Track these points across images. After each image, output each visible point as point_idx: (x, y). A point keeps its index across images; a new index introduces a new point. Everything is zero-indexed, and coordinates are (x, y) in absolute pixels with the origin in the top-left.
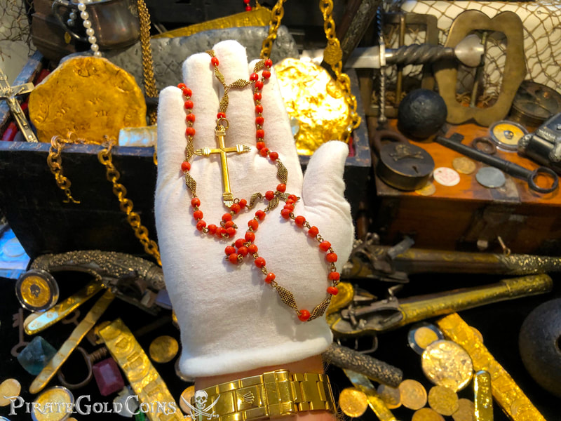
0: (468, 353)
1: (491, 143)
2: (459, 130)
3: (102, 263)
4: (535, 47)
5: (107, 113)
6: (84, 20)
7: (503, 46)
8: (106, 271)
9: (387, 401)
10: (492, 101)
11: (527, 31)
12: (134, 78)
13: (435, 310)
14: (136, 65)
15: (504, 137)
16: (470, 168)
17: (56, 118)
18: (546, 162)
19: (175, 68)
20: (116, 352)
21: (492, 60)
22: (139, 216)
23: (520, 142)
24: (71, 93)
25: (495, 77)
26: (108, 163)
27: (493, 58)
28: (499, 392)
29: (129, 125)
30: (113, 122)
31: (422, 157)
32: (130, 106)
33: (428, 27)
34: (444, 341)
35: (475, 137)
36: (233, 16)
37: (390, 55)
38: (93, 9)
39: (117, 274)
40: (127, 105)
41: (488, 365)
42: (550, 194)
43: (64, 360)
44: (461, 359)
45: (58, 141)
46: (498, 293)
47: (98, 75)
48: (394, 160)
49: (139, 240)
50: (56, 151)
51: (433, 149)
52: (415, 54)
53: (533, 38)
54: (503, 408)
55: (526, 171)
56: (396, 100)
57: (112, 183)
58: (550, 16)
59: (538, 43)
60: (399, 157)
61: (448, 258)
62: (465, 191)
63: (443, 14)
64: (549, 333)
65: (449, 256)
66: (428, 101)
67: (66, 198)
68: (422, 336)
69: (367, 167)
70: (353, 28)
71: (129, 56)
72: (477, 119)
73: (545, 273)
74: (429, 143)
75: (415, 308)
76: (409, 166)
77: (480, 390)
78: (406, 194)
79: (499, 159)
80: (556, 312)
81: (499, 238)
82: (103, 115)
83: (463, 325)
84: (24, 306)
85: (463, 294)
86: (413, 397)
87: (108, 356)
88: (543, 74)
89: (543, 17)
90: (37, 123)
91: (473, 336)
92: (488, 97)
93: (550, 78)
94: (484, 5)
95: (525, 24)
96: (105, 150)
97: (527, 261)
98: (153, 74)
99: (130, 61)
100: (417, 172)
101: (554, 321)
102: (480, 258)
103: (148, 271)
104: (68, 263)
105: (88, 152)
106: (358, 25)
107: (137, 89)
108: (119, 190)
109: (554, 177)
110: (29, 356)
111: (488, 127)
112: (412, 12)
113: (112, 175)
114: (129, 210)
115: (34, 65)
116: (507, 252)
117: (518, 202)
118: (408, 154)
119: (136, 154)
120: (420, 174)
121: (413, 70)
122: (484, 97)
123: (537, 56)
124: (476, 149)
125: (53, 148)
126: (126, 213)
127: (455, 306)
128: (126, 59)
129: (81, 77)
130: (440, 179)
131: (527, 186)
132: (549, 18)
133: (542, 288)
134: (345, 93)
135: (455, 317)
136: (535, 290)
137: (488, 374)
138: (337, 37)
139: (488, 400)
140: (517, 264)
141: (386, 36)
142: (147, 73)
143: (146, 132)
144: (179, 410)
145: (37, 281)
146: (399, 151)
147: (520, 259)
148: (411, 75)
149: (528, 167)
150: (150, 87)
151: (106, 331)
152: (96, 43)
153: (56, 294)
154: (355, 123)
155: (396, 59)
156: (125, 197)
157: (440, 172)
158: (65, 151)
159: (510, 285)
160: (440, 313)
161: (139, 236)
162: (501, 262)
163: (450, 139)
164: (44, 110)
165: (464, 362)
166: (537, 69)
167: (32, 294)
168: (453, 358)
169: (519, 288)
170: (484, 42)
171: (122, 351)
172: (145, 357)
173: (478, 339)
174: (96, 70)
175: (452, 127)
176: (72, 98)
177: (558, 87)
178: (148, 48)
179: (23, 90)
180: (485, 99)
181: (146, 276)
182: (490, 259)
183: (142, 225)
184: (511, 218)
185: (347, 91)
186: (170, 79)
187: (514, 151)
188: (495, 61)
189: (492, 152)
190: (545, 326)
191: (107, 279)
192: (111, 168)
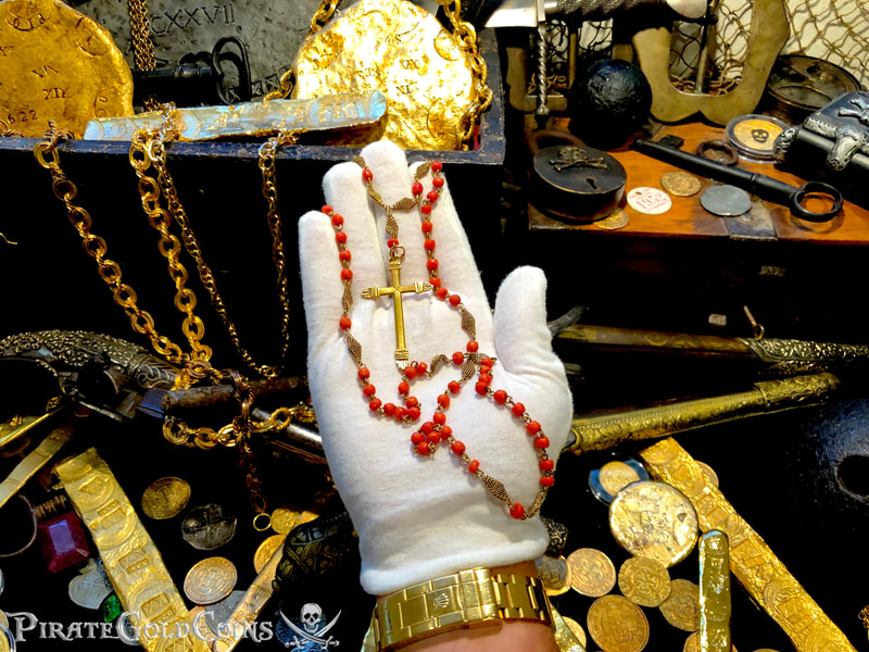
0: (690, 502)
1: (730, 150)
2: (676, 131)
3: (58, 348)
5: (64, 93)
8: (63, 360)
13: (633, 430)
14: (120, 18)
15: (752, 139)
16: (691, 187)
19: (184, 23)
20: (80, 501)
21: (731, 16)
22: (118, 267)
23: (777, 143)
24: (2, 58)
25: (739, 48)
26: (55, 165)
27: (733, 13)
28: (743, 567)
29: (104, 114)
30: (76, 108)
31: (605, 166)
32: (104, 82)
34: (650, 483)
35: (702, 141)
37: (552, 5)
39: (80, 365)
40: (99, 81)
41: (726, 522)
42: (829, 224)
44: (678, 512)
46: (745, 403)
47: (47, 28)
48: (556, 169)
49: (122, 309)
51: (629, 160)
54: (749, 595)
55: (786, 188)
60: (566, 165)
61: (654, 341)
62: (681, 223)
64: (826, 457)
65: (658, 338)
66: (616, 75)
68: (613, 476)
69: (496, 166)
72: (706, 113)
73: (826, 371)
75: (599, 426)
76: (582, 178)
77: (708, 562)
78: (577, 228)
79: (739, 170)
80: (839, 420)
81: (746, 308)
82: (57, 96)
83: (685, 457)
85: (685, 404)
86: (591, 577)
87: (68, 510)
88: (819, 41)
91: (699, 475)
93: (833, 48)
96: (46, 143)
97: (796, 349)
98: (147, 33)
99: (109, 12)
100: (595, 188)
101: (835, 436)
102: (716, 344)
103: (132, 360)
105: (19, 148)
107: (116, 54)
108: (79, 217)
109: (835, 198)
111: (724, 127)
114: (100, 254)
116: (759, 332)
117: (772, 238)
118: (581, 160)
120: (599, 191)
123: (808, 8)
124: (704, 158)
126: (95, 258)
127: (669, 424)
128: (103, 9)
129: (19, 32)
130: (638, 203)
131: (788, 213)
133: (823, 395)
134: (467, 53)
135: (669, 445)
136: (811, 398)
137: (724, 537)
139: (722, 580)
140: (779, 354)
144: (178, 595)
146: (566, 157)
147: (784, 346)
149: (791, 183)
150: (144, 55)
151: (63, 469)
154: (482, 100)
155: (563, 10)
156: (88, 230)
157: (639, 194)
159: (766, 390)
160: (642, 436)
161: (121, 303)
162: (750, 351)
163: (660, 143)
166: (809, 33)
168: (664, 510)
169: (782, 395)
171: (90, 498)
172: (131, 510)
173: (707, 479)
174: (43, 19)
175: (664, 127)
176: (4, 67)
180: (723, 86)
181: (128, 366)
182: (731, 345)
183: (123, 281)
184: (763, 271)
185: (471, 51)
186: (176, 40)
187: (767, 162)
188: (737, 20)
189: (732, 162)
190: (819, 444)
191: (64, 374)
192: (59, 176)
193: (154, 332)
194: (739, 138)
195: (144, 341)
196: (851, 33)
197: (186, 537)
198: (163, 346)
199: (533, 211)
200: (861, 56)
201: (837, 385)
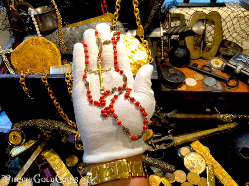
0: (203, 157)
1: (210, 67)
2: (196, 62)
3: (44, 125)
4: (227, 25)
5: (44, 60)
6: (33, 21)
7: (213, 26)
8: (46, 128)
9: (169, 179)
10: (209, 49)
11: (223, 19)
12: (55, 45)
13: (188, 139)
14: (56, 39)
15: (215, 64)
16: (201, 78)
17: (22, 63)
18: (233, 74)
19: (73, 40)
20: (51, 163)
22: (59, 104)
23: (222, 66)
24: (29, 52)
25: (210, 39)
26: (46, 81)
27: (209, 31)
28: (217, 174)
29: (54, 65)
30: (47, 64)
31: (180, 74)
32: (54, 57)
33: (181, 19)
34: (193, 153)
35: (203, 64)
36: (97, 17)
37: (165, 31)
38: (38, 16)
39: (51, 129)
40: (53, 57)
41: (212, 162)
42: (235, 88)
43: (28, 167)
44: (201, 160)
45: (24, 73)
46: (215, 131)
47: (40, 44)
48: (168, 76)
49: (60, 114)
50: (23, 77)
51: (185, 70)
52: (175, 30)
53: (226, 22)
54: (219, 181)
55: (225, 79)
56: (168, 50)
57: (48, 90)
58: (232, 12)
59: (228, 24)
60: (171, 74)
61: (193, 117)
62: (199, 88)
63: (187, 13)
64: (237, 147)
65: (194, 116)
66: (182, 50)
67: (28, 97)
68: (184, 151)
69: (157, 79)
70: (148, 20)
71: (53, 35)
72: (203, 57)
73: (235, 122)
74: (183, 68)
75: (180, 139)
76: (175, 78)
77: (209, 173)
78: (174, 90)
79: (212, 73)
80: (240, 138)
81: (215, 107)
83: (201, 145)
84: (10, 144)
85: (201, 132)
86: (180, 177)
87: (47, 165)
88: (231, 37)
89: (229, 13)
90: (14, 66)
91: (205, 150)
92: (208, 47)
93: (234, 38)
94: (204, 9)
95: (222, 16)
96: (44, 76)
97: (227, 117)
98: (64, 43)
99: (54, 38)
100: (178, 81)
101: (239, 142)
102: (207, 116)
103: (64, 127)
104: (29, 125)
105: (37, 77)
106: (150, 19)
107: (57, 50)
108: (51, 93)
109: (237, 80)
110: (13, 166)
111: (208, 60)
112: (173, 13)
113: (47, 86)
114: (55, 101)
115: (12, 41)
116: (218, 113)
117: (222, 92)
118: (174, 73)
119: (57, 77)
120: (179, 81)
121: (175, 37)
122: (206, 47)
123: (228, 29)
124: (203, 70)
125: (21, 76)
127: (197, 137)
128: (52, 37)
129: (33, 46)
130: (188, 83)
131: (225, 85)
132: (232, 13)
133: (234, 128)
134: (146, 48)
135: (197, 142)
136: (232, 129)
137: (212, 166)
138: (142, 25)
139: (213, 178)
140: (223, 118)
141: (163, 23)
142: (61, 43)
143: (61, 68)
145: (16, 133)
146: (170, 72)
147: (224, 116)
148: (175, 39)
149: (226, 76)
150: (63, 48)
151: (46, 154)
152: (39, 31)
153: (24, 139)
154: (150, 61)
155: (167, 33)
156: (53, 96)
157: (188, 80)
158: (27, 77)
159: (220, 127)
160: (191, 141)
161: (60, 112)
162: (216, 118)
163: (192, 66)
164: (18, 60)
165: (202, 161)
166: (228, 34)
167: (14, 139)
168: (197, 160)
169: (224, 129)
170: (204, 24)
171: (54, 162)
172: (64, 165)
173: (207, 151)
174: (39, 42)
175: (193, 60)
176: (29, 54)
177: (238, 42)
178: (61, 32)
179: (8, 52)
180: (207, 48)
181: (63, 129)
182: (212, 117)
183: (60, 107)
184: (220, 99)
185: (147, 47)
186: (71, 45)
187: (219, 70)
188: (210, 32)
189: (210, 71)
190: (236, 144)
191: (46, 131)
192: (47, 84)
193: (68, 119)
194: (212, 64)
195: (65, 122)
196: (238, 34)
197: (78, 171)
198: (70, 123)
199: (162, 86)
200: (241, 40)
201: (238, 125)
